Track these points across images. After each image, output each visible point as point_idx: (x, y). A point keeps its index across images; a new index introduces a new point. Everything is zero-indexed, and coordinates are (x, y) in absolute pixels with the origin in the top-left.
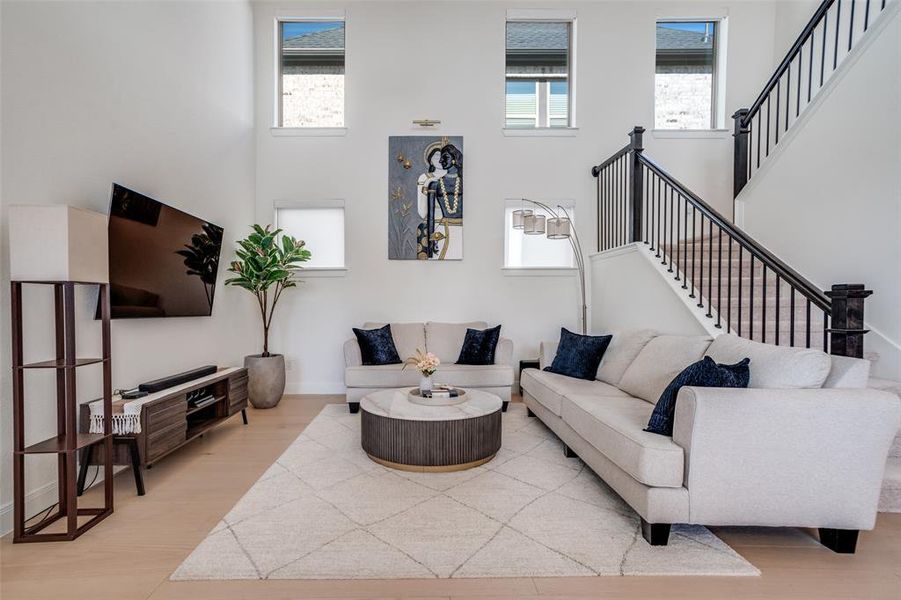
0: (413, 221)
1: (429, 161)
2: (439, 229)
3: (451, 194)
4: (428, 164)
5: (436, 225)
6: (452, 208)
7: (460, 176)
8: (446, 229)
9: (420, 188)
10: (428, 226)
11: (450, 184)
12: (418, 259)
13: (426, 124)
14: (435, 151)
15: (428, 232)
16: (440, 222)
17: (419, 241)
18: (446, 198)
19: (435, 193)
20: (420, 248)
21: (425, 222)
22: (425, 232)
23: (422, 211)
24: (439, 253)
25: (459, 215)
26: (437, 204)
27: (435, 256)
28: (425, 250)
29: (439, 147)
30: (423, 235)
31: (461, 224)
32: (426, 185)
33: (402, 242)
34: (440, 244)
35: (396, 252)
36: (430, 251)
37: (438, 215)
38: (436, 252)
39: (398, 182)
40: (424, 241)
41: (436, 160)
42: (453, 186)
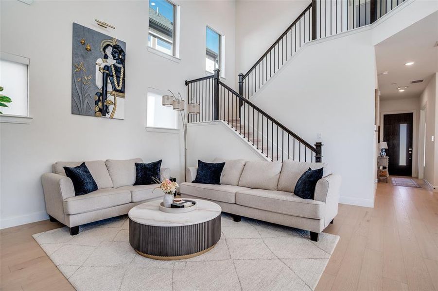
0: (92, 89)
1: (105, 52)
2: (110, 98)
3: (118, 77)
4: (103, 53)
5: (108, 95)
6: (118, 86)
7: (124, 67)
8: (115, 99)
9: (97, 67)
10: (103, 95)
11: (117, 70)
12: (95, 116)
13: (103, 25)
14: (108, 45)
15: (103, 98)
16: (111, 94)
17: (96, 103)
18: (115, 78)
19: (107, 73)
20: (97, 109)
21: (101, 91)
22: (101, 98)
23: (99, 83)
24: (110, 114)
25: (122, 91)
26: (109, 81)
27: (107, 116)
28: (100, 110)
29: (111, 44)
30: (99, 100)
31: (124, 97)
32: (103, 66)
33: (83, 102)
34: (111, 108)
35: (77, 109)
36: (104, 111)
37: (110, 88)
38: (108, 113)
39: (80, 58)
40: (100, 104)
41: (109, 51)
42: (120, 72)
